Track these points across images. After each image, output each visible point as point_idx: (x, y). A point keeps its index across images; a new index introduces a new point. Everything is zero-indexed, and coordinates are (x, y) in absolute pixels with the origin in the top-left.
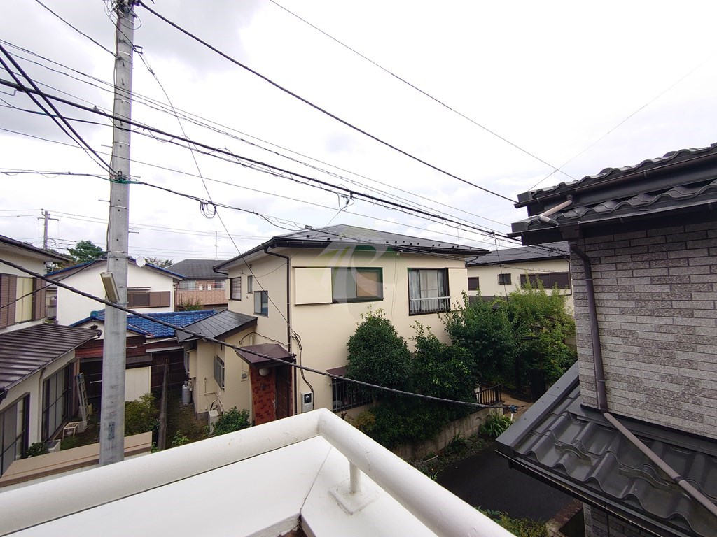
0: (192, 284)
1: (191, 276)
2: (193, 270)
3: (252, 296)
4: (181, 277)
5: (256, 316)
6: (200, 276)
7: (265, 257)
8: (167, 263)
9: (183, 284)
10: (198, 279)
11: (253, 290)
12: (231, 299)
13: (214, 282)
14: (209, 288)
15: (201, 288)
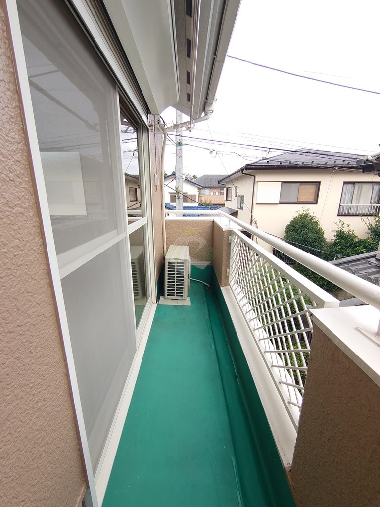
0: (207, 191)
1: (207, 186)
2: (208, 182)
3: (237, 198)
4: (202, 186)
5: (238, 210)
6: (212, 186)
7: (241, 176)
8: (195, 177)
9: (203, 190)
10: (211, 187)
11: (238, 195)
12: (227, 200)
13: (219, 190)
14: (217, 193)
15: (212, 194)
